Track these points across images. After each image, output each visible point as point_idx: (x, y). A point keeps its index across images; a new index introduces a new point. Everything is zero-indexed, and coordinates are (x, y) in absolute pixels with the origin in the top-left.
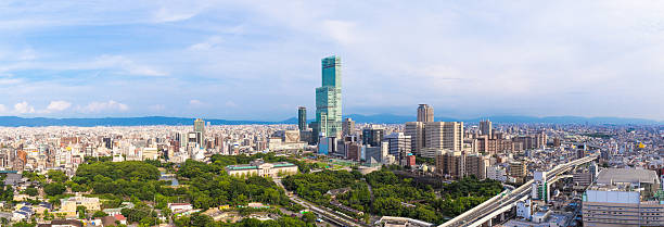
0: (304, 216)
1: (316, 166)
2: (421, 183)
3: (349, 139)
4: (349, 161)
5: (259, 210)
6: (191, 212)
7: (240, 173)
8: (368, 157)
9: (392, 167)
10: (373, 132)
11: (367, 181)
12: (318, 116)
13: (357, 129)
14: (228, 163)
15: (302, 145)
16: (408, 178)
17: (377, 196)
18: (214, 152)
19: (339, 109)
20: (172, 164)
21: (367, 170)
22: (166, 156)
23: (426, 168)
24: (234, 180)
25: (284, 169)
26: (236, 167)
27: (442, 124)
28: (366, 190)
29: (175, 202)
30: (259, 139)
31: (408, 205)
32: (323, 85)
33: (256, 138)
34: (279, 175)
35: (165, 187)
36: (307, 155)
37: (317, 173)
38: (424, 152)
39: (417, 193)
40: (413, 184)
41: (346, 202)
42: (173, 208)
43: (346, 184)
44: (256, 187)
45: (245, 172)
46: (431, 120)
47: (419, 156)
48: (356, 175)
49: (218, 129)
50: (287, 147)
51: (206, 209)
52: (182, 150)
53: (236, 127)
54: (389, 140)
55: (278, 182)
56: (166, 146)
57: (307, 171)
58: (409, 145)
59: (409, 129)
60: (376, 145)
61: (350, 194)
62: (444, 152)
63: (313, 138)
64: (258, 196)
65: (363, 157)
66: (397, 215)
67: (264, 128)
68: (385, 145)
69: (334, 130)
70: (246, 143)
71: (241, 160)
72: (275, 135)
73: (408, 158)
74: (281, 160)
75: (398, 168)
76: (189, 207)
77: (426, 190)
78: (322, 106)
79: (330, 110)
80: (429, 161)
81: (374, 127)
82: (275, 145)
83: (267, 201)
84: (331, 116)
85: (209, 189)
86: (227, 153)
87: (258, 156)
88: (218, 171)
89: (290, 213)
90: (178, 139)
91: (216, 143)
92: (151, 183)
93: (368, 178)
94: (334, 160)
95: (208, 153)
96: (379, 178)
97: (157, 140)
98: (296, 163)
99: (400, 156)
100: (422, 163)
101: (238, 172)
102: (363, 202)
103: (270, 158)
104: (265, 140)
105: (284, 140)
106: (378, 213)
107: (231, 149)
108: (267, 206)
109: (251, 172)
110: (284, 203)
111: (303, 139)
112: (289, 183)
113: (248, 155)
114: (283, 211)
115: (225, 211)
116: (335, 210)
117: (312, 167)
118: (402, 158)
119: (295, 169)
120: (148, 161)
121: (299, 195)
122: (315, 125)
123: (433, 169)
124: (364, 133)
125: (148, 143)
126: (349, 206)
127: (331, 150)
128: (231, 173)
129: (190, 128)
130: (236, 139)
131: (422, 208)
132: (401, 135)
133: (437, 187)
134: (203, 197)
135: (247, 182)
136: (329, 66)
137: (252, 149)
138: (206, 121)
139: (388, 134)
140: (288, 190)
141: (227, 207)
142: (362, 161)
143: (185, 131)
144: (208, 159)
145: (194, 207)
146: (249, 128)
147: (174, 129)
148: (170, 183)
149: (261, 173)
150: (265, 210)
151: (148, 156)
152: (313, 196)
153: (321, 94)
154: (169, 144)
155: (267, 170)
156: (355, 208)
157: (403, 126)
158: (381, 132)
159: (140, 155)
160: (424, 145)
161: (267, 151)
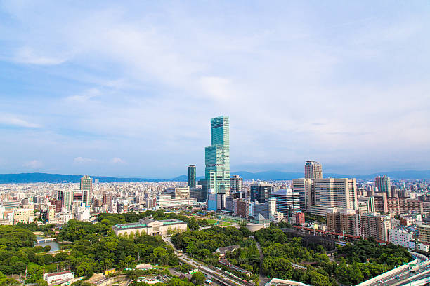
0: (194, 277)
1: (205, 223)
2: (312, 242)
3: (237, 196)
4: (237, 218)
5: (147, 273)
6: (72, 282)
7: (129, 232)
8: (256, 213)
9: (281, 225)
10: (260, 189)
11: (256, 238)
12: (207, 173)
13: (245, 186)
14: (116, 222)
15: (192, 202)
16: (298, 236)
17: (266, 255)
18: (102, 210)
19: (227, 167)
20: (52, 226)
21: (255, 227)
22: (44, 217)
23: (316, 226)
24: (122, 240)
25: (173, 227)
26: (125, 226)
27: (332, 180)
28: (255, 249)
29: (52, 272)
30: (149, 196)
31: (299, 267)
32: (212, 144)
33: (146, 195)
34: (169, 232)
35: (42, 254)
36: (196, 211)
37: (205, 230)
38: (314, 210)
39: (308, 253)
40: (303, 244)
41: (234, 260)
42: (50, 279)
43: (234, 242)
44: (144, 247)
45: (134, 231)
46: (320, 176)
47: (309, 213)
48: (245, 232)
49: (107, 187)
50: (176, 204)
51: (89, 276)
52: (65, 210)
53: (125, 185)
54: (277, 197)
55: (167, 240)
56: (46, 206)
57: (197, 228)
58: (297, 203)
59: (297, 185)
60: (264, 201)
61: (239, 252)
62: (335, 210)
63: (203, 195)
64: (146, 257)
65: (251, 214)
66: (287, 278)
67: (155, 186)
68: (273, 202)
69: (222, 187)
70: (136, 200)
71: (131, 218)
72: (165, 192)
73: (297, 216)
74: (171, 217)
75: (287, 225)
76: (70, 275)
77: (318, 251)
78: (211, 163)
79: (219, 168)
80: (319, 220)
81: (262, 184)
82: (165, 202)
83: (156, 261)
84: (219, 173)
85: (95, 252)
86: (116, 212)
87: (148, 213)
88: (105, 231)
89: (179, 274)
90: (61, 197)
91: (104, 201)
92: (23, 251)
93: (257, 236)
94: (223, 217)
95: (94, 212)
96: (267, 236)
97: (35, 200)
98: (185, 220)
99: (289, 213)
100: (312, 221)
101: (127, 231)
102: (252, 262)
103: (160, 216)
104: (155, 197)
105: (173, 197)
106: (267, 274)
107: (119, 207)
108: (156, 268)
109: (140, 230)
110: (173, 263)
111: (192, 196)
112: (179, 242)
113: (137, 213)
114: (172, 272)
115: (111, 276)
116: (224, 270)
117: (202, 223)
118: (290, 215)
119: (184, 226)
120: (21, 225)
121: (189, 254)
122: (204, 182)
123: (324, 228)
124: (252, 190)
125: (23, 203)
126: (238, 265)
127: (219, 207)
128: (119, 232)
129: (76, 186)
130: (125, 197)
131: (314, 272)
132: (289, 192)
133: (330, 248)
134: (87, 262)
135: (136, 242)
136: (218, 125)
137: (141, 207)
138: (94, 178)
139: (276, 191)
140: (178, 248)
141: (113, 271)
142: (250, 217)
143: (69, 189)
144: (94, 218)
145: (76, 275)
146: (140, 185)
147: (57, 187)
148: (48, 249)
149: (150, 231)
150: (153, 271)
151: (21, 219)
152: (202, 255)
153: (210, 152)
154: (49, 204)
155: (157, 228)
156: (244, 268)
157: (291, 183)
158: (269, 188)
159: (11, 217)
160: (313, 203)
161: (157, 208)
